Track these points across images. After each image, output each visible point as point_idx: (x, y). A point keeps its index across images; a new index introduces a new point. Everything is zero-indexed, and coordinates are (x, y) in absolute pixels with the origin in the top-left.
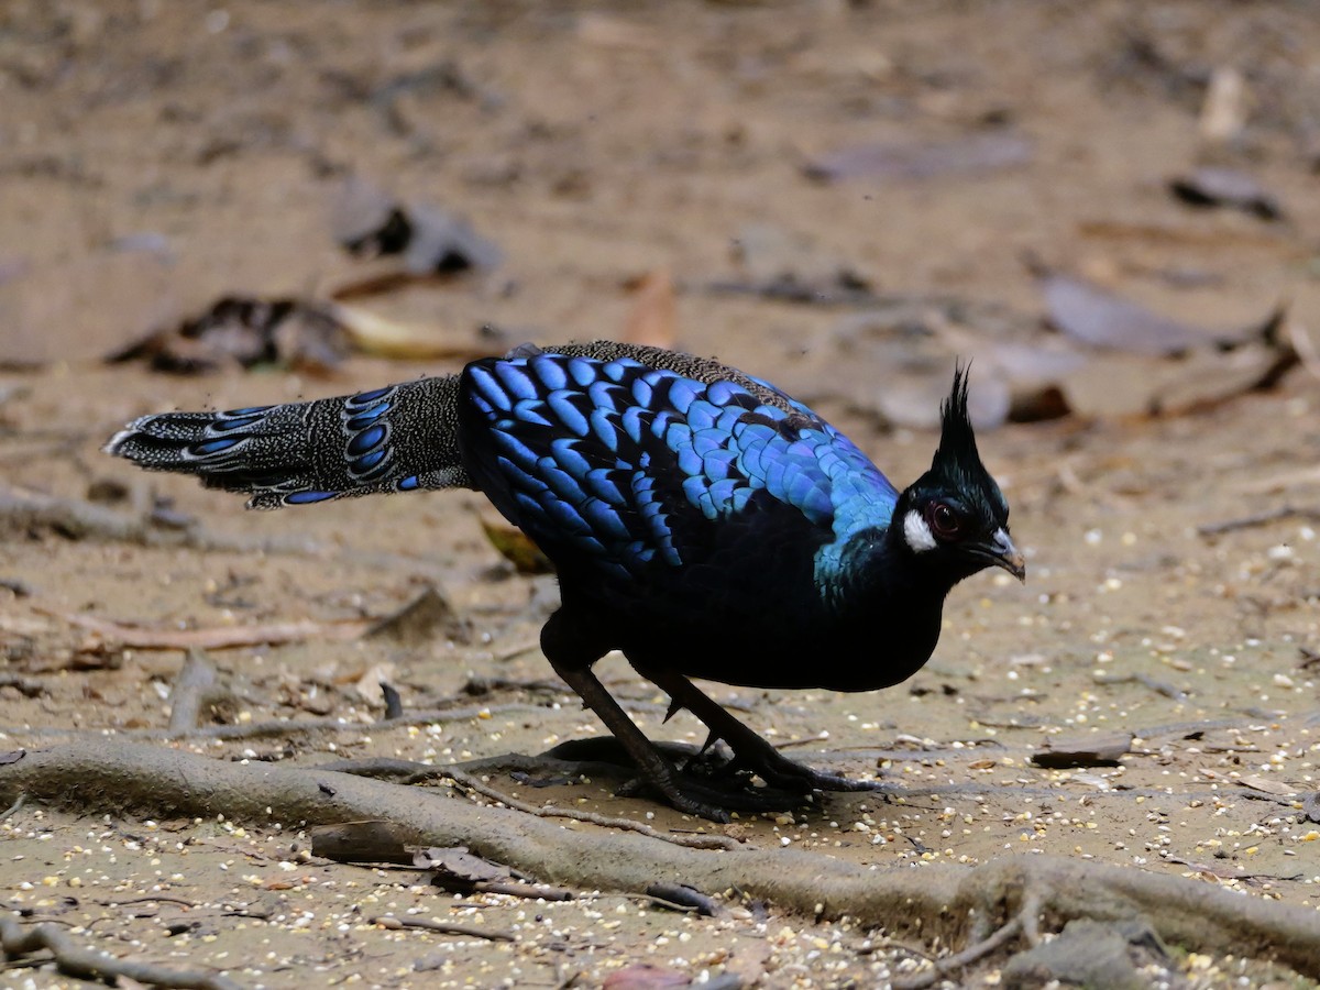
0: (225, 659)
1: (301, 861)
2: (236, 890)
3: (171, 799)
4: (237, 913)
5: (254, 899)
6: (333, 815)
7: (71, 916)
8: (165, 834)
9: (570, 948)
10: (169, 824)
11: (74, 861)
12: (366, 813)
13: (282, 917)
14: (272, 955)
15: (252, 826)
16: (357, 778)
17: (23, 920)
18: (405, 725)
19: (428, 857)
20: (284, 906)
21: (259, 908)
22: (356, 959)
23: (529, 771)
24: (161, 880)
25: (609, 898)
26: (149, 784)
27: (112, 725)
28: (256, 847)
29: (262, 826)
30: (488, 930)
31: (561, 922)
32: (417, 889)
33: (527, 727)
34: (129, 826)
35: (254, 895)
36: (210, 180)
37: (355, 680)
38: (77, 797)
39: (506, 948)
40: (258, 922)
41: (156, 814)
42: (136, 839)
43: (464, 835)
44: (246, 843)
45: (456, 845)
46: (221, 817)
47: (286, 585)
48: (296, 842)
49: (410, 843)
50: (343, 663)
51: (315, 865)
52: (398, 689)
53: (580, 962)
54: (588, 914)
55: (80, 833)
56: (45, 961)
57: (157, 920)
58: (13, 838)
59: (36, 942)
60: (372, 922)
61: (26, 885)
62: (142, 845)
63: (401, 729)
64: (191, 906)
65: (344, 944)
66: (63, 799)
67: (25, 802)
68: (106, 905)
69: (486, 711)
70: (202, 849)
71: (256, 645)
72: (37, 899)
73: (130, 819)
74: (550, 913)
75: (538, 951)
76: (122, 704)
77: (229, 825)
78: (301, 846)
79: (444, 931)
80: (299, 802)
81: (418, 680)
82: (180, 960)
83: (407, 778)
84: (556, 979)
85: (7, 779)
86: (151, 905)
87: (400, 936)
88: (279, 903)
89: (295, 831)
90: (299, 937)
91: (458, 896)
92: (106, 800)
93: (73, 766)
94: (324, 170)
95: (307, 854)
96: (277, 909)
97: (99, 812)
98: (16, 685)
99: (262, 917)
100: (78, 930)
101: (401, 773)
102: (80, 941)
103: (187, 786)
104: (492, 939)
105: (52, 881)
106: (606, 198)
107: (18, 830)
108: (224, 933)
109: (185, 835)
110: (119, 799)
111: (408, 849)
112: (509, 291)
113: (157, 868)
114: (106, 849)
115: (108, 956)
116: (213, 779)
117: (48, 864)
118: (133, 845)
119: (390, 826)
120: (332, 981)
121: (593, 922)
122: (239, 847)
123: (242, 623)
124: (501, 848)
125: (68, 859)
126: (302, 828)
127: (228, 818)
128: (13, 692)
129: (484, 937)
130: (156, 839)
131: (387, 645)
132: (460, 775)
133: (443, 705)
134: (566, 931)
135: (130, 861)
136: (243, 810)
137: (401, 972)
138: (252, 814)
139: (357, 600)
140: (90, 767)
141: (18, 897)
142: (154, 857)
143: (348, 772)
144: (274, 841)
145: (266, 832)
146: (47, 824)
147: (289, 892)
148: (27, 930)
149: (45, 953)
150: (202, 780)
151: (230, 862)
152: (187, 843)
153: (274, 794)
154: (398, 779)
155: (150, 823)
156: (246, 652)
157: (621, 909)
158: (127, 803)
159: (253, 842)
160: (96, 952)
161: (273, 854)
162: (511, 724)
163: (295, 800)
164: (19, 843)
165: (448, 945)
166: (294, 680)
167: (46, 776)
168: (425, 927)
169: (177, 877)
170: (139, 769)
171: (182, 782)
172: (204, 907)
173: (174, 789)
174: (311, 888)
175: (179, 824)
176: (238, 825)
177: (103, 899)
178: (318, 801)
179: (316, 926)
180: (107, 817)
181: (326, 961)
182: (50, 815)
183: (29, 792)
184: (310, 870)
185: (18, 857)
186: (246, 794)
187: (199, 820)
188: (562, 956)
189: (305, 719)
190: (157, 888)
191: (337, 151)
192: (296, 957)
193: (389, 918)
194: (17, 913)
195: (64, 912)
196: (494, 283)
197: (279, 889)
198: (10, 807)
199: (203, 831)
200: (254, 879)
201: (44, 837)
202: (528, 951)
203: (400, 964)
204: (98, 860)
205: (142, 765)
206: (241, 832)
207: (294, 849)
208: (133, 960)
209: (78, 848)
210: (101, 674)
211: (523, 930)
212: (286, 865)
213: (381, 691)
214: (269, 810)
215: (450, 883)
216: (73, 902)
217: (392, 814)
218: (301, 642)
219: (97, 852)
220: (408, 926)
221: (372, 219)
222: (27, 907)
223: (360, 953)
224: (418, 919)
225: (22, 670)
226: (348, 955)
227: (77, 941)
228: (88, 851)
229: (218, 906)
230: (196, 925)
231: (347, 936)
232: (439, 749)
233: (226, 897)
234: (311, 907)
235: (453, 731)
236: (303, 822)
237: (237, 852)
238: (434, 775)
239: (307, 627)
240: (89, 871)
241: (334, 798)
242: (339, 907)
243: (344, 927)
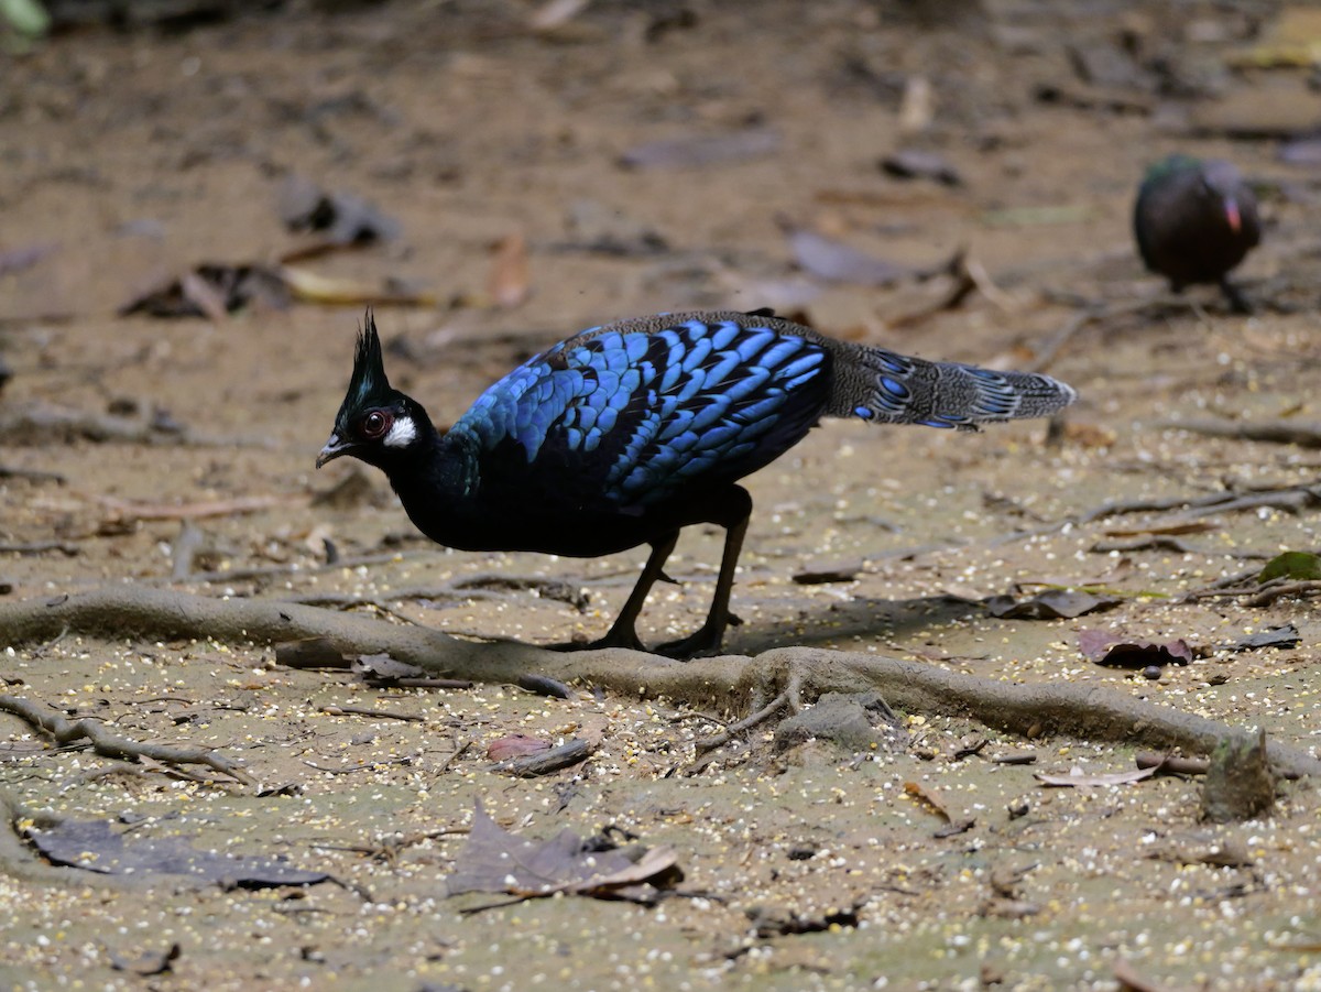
0: (211, 525)
1: (268, 668)
2: (222, 691)
3: (173, 626)
4: (224, 707)
5: (235, 697)
6: (290, 634)
7: (104, 713)
8: (170, 652)
9: (464, 724)
10: (173, 645)
11: (105, 673)
12: (314, 632)
13: (256, 709)
14: (249, 736)
15: (233, 644)
16: (307, 607)
17: (70, 717)
18: (341, 567)
19: (361, 663)
20: (257, 701)
21: (240, 703)
22: (310, 737)
23: (431, 599)
24: (168, 685)
25: (490, 688)
26: (157, 617)
27: (129, 574)
28: (236, 659)
29: (240, 644)
30: (404, 714)
31: (456, 707)
32: (352, 685)
33: (428, 567)
34: (143, 647)
35: (235, 694)
36: (190, 179)
37: (304, 536)
38: (106, 628)
39: (417, 726)
40: (239, 713)
41: (163, 638)
42: (148, 656)
43: (385, 646)
44: (229, 657)
45: (380, 653)
46: (210, 638)
47: (253, 470)
48: (265, 655)
49: (347, 653)
50: (295, 525)
51: (278, 670)
52: (336, 543)
53: (471, 734)
54: (476, 699)
55: (109, 654)
56: (86, 746)
57: (166, 714)
58: (61, 658)
59: (80, 732)
60: (321, 710)
61: (71, 692)
62: (154, 660)
63: (338, 572)
64: (191, 703)
65: (302, 727)
66: (96, 629)
67: (69, 632)
68: (130, 704)
69: (399, 556)
70: (197, 662)
71: (233, 514)
72: (80, 701)
73: (145, 642)
74: (448, 700)
75: (441, 727)
76: (137, 560)
77: (216, 644)
78: (268, 657)
79: (373, 715)
80: (266, 626)
81: (350, 535)
82: (183, 742)
83: (343, 606)
84: (455, 747)
85: (56, 616)
86: (161, 703)
87: (341, 720)
88: (254, 699)
89: (263, 647)
90: (268, 723)
91: (382, 690)
92: (127, 629)
93: (102, 605)
94: (271, 170)
95: (273, 663)
96: (253, 703)
97: (122, 639)
98: (61, 548)
99: (242, 710)
100: (110, 723)
101: (338, 603)
102: (111, 731)
103: (185, 617)
104: (407, 720)
105: (90, 688)
106: (473, 186)
107: (64, 652)
108: (214, 721)
109: (184, 652)
110: (136, 628)
111: (346, 657)
112: (407, 255)
113: (164, 676)
114: (128, 664)
115: (131, 741)
116: (203, 612)
117: (87, 676)
118: (147, 661)
119: (333, 641)
120: (293, 754)
121: (480, 705)
122: (224, 660)
123: (221, 498)
124: (412, 654)
125: (101, 672)
126: (269, 644)
127: (215, 639)
128: (58, 553)
129: (401, 719)
130: (164, 656)
131: (325, 511)
132: (381, 603)
133: (368, 553)
134: (461, 713)
135: (145, 672)
136: (226, 633)
137: (343, 745)
138: (232, 635)
139: (304, 480)
140: (115, 605)
141: (65, 700)
142: (163, 668)
143: (301, 603)
144: (249, 654)
145: (244, 648)
146: (85, 647)
147: (261, 691)
148: (73, 724)
149: (87, 740)
150: (196, 612)
151: (218, 670)
152: (186, 658)
153: (248, 621)
154: (337, 607)
155: (160, 644)
156: (224, 521)
157: (500, 695)
158: (142, 630)
159: (234, 656)
160: (122, 738)
161: (248, 664)
162: (417, 565)
163: (262, 624)
164: (65, 661)
165: (376, 725)
166: (260, 538)
167: (83, 613)
168: (359, 713)
169: (180, 682)
170: (150, 606)
171: (181, 614)
172: (200, 704)
173: (176, 620)
174: (276, 687)
175: (180, 644)
176: (223, 644)
177: (127, 700)
178: (280, 625)
179: (280, 714)
180: (128, 641)
181: (288, 740)
182: (87, 641)
183: (71, 625)
184: (275, 674)
185: (65, 672)
186: (228, 621)
187: (194, 641)
188: (458, 731)
189: (269, 566)
190: (165, 691)
191: (280, 157)
192: (267, 737)
193: (333, 707)
194: (65, 712)
195: (99, 710)
196: (395, 247)
197: (253, 688)
198: (58, 635)
199: (198, 649)
200: (235, 682)
201: (83, 656)
202: (433, 728)
203: (341, 740)
204: (123, 673)
205: (152, 603)
206: (224, 648)
207: (263, 660)
208: (149, 743)
209: (108, 664)
210: (121, 539)
211: (430, 713)
212: (257, 671)
213: (322, 545)
214: (244, 632)
215: (375, 681)
216: (106, 703)
217: (333, 632)
218: (264, 511)
219: (122, 666)
220: (347, 712)
221: (305, 205)
222: (73, 708)
223: (313, 733)
224: (354, 707)
225: (66, 537)
226: (304, 734)
227: (109, 731)
228: (115, 666)
229: (210, 702)
230: (194, 716)
231: (303, 721)
232: (365, 585)
233: (216, 696)
234: (277, 701)
235: (376, 571)
236: (269, 640)
237: (222, 663)
238: (362, 603)
239: (268, 500)
240: (116, 680)
241: (292, 623)
242: (297, 700)
243: (302, 715)
